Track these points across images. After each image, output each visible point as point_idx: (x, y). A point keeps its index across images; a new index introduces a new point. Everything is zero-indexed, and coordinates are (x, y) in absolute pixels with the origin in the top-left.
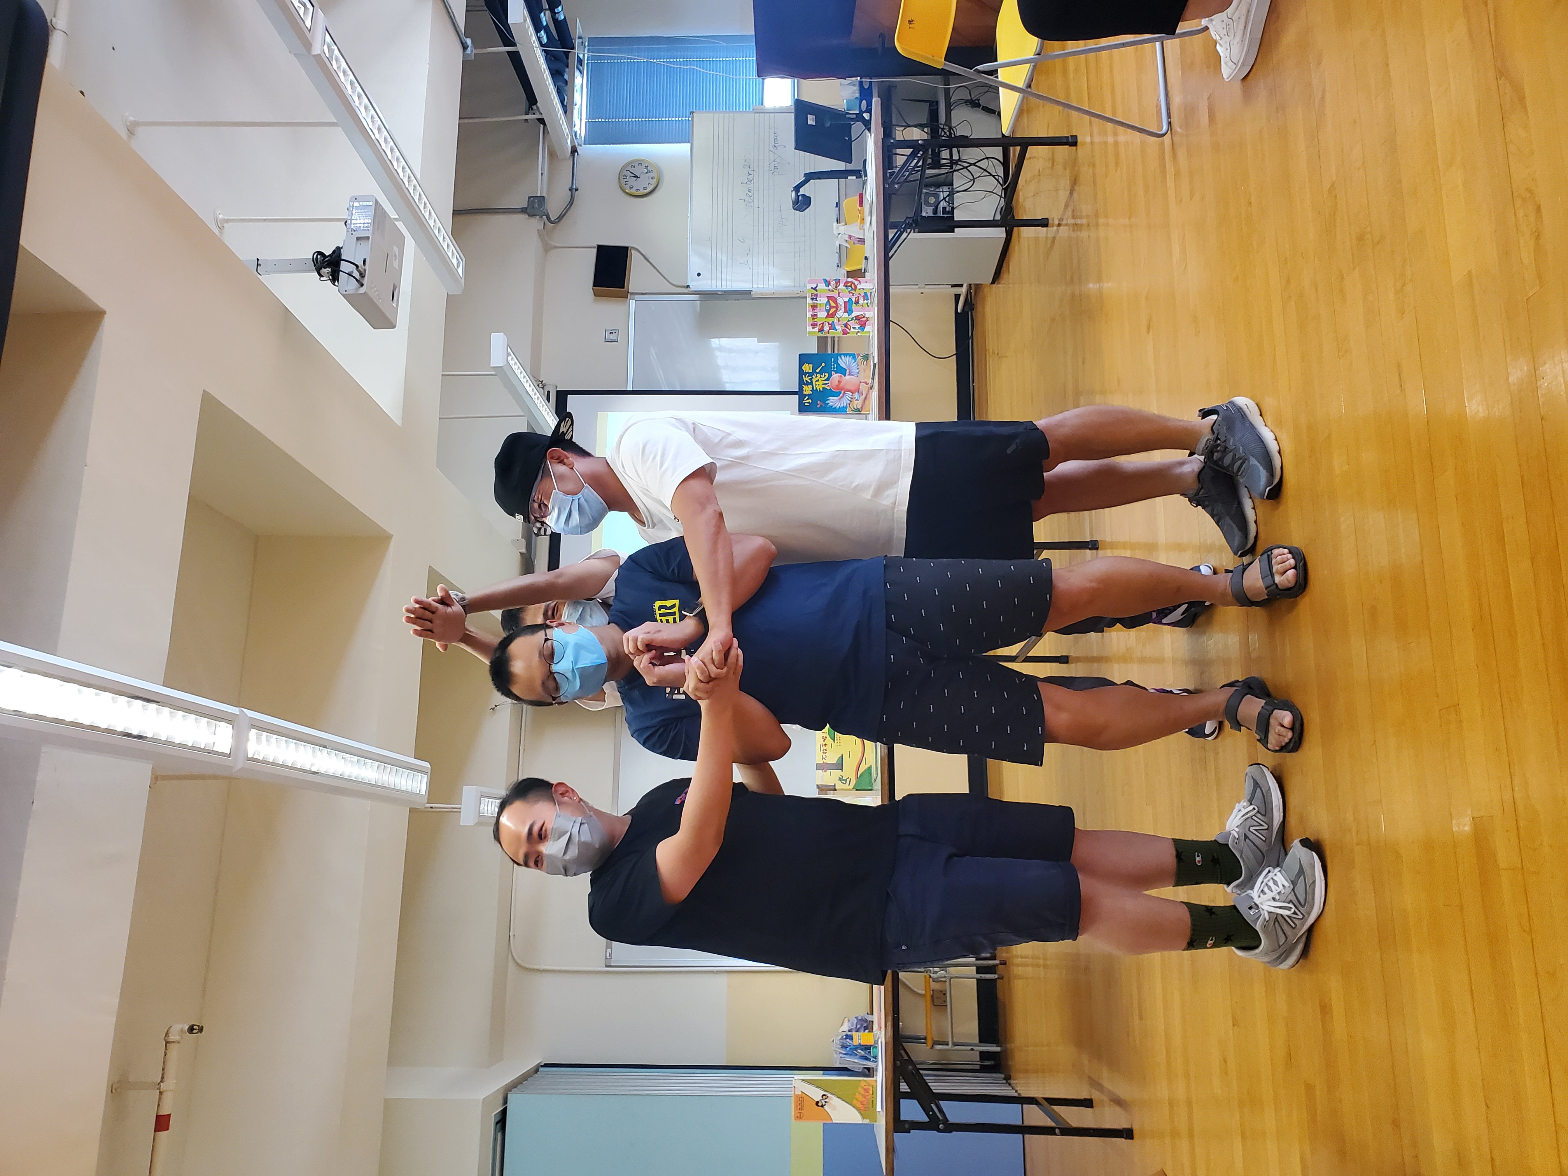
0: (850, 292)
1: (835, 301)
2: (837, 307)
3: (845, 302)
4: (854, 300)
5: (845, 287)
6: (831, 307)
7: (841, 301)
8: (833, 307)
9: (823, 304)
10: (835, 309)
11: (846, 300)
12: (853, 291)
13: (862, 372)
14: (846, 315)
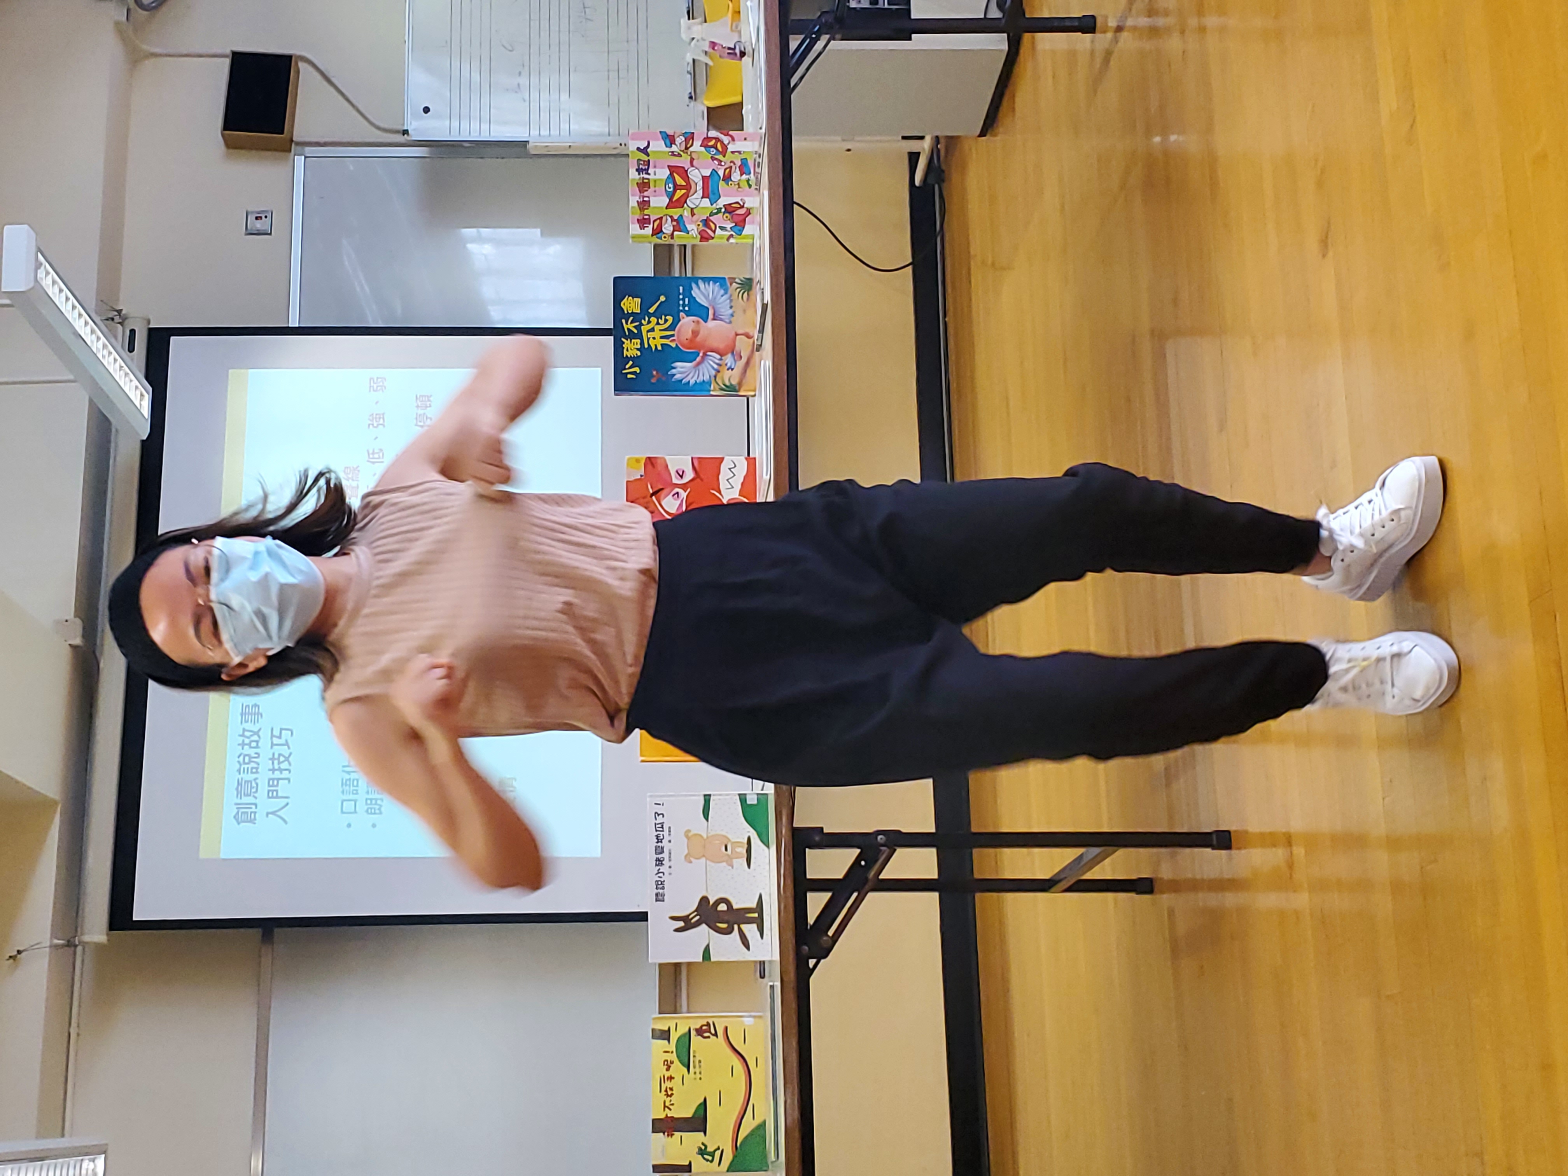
0: (713, 159)
1: (684, 175)
2: (688, 187)
3: (703, 177)
4: (721, 173)
5: (703, 149)
6: (676, 187)
7: (695, 176)
8: (681, 187)
9: (661, 180)
10: (684, 191)
11: (707, 173)
12: (720, 157)
13: (739, 314)
14: (706, 202)
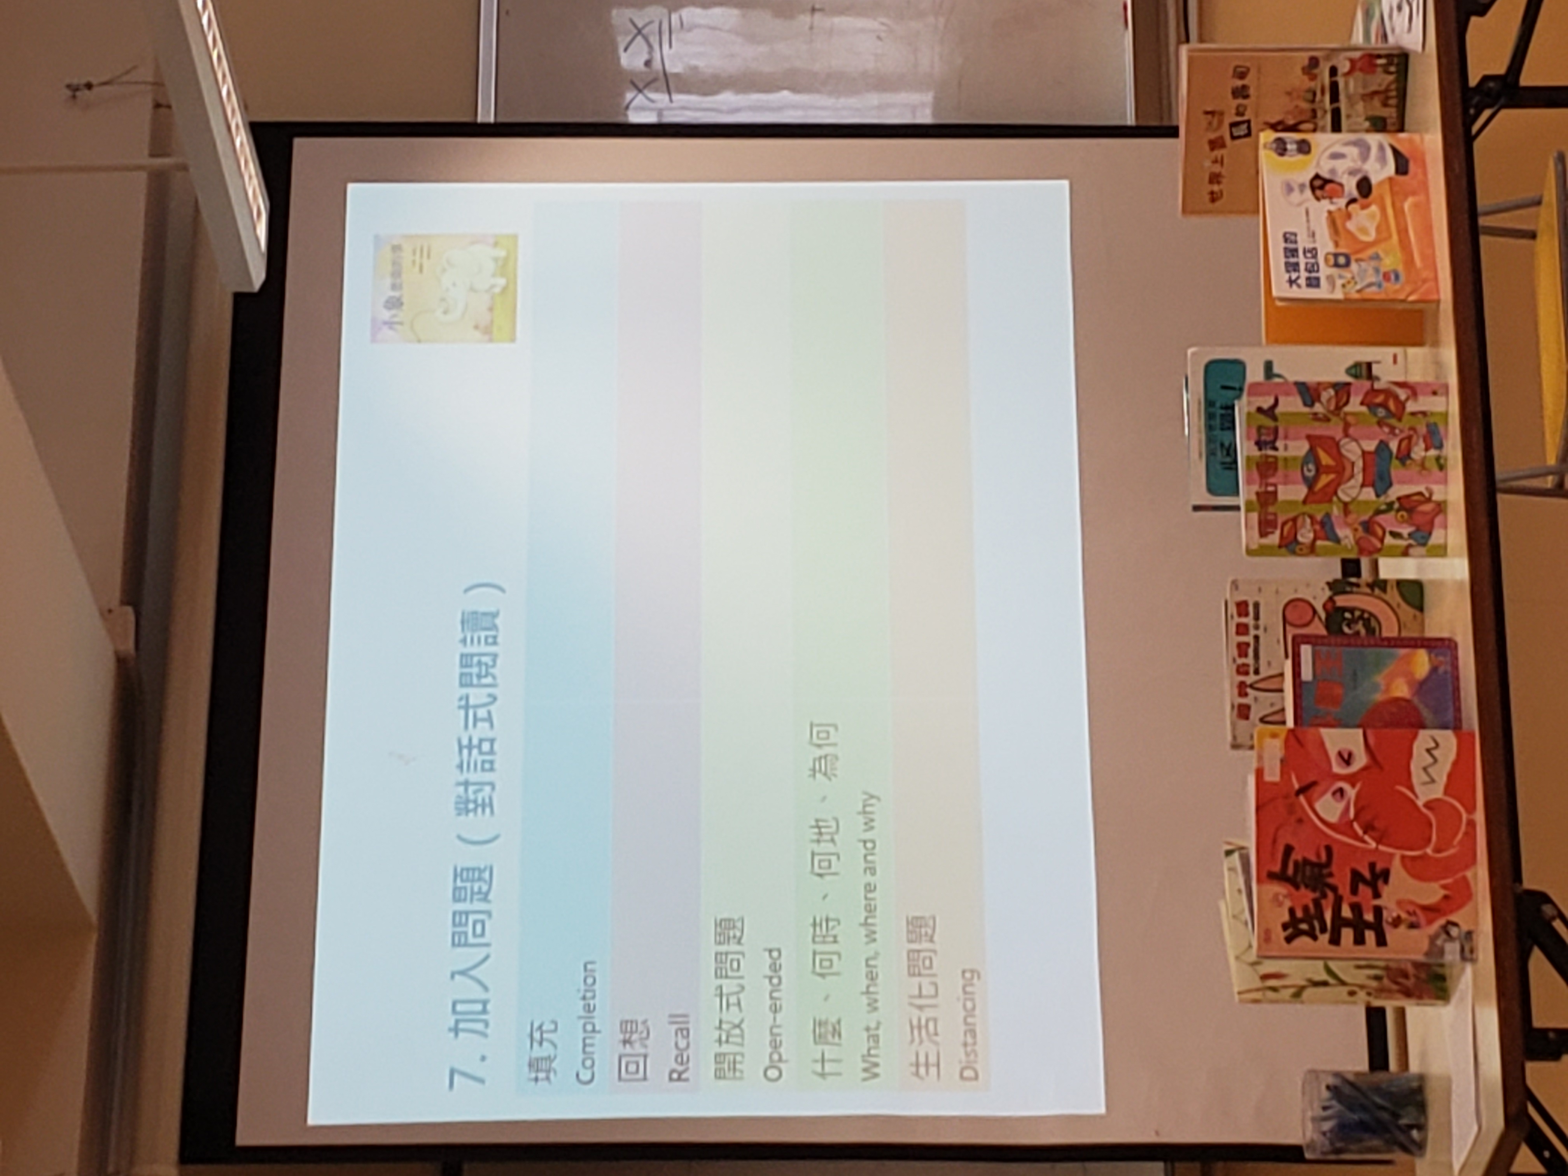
0: (1380, 423)
1: (1334, 451)
2: (1341, 470)
3: (1364, 453)
4: (1394, 446)
5: (1364, 409)
6: (1320, 469)
7: (1352, 451)
8: (1328, 470)
9: (1295, 459)
10: (1332, 476)
11: (1371, 446)
12: (1393, 421)
14: (1369, 494)
